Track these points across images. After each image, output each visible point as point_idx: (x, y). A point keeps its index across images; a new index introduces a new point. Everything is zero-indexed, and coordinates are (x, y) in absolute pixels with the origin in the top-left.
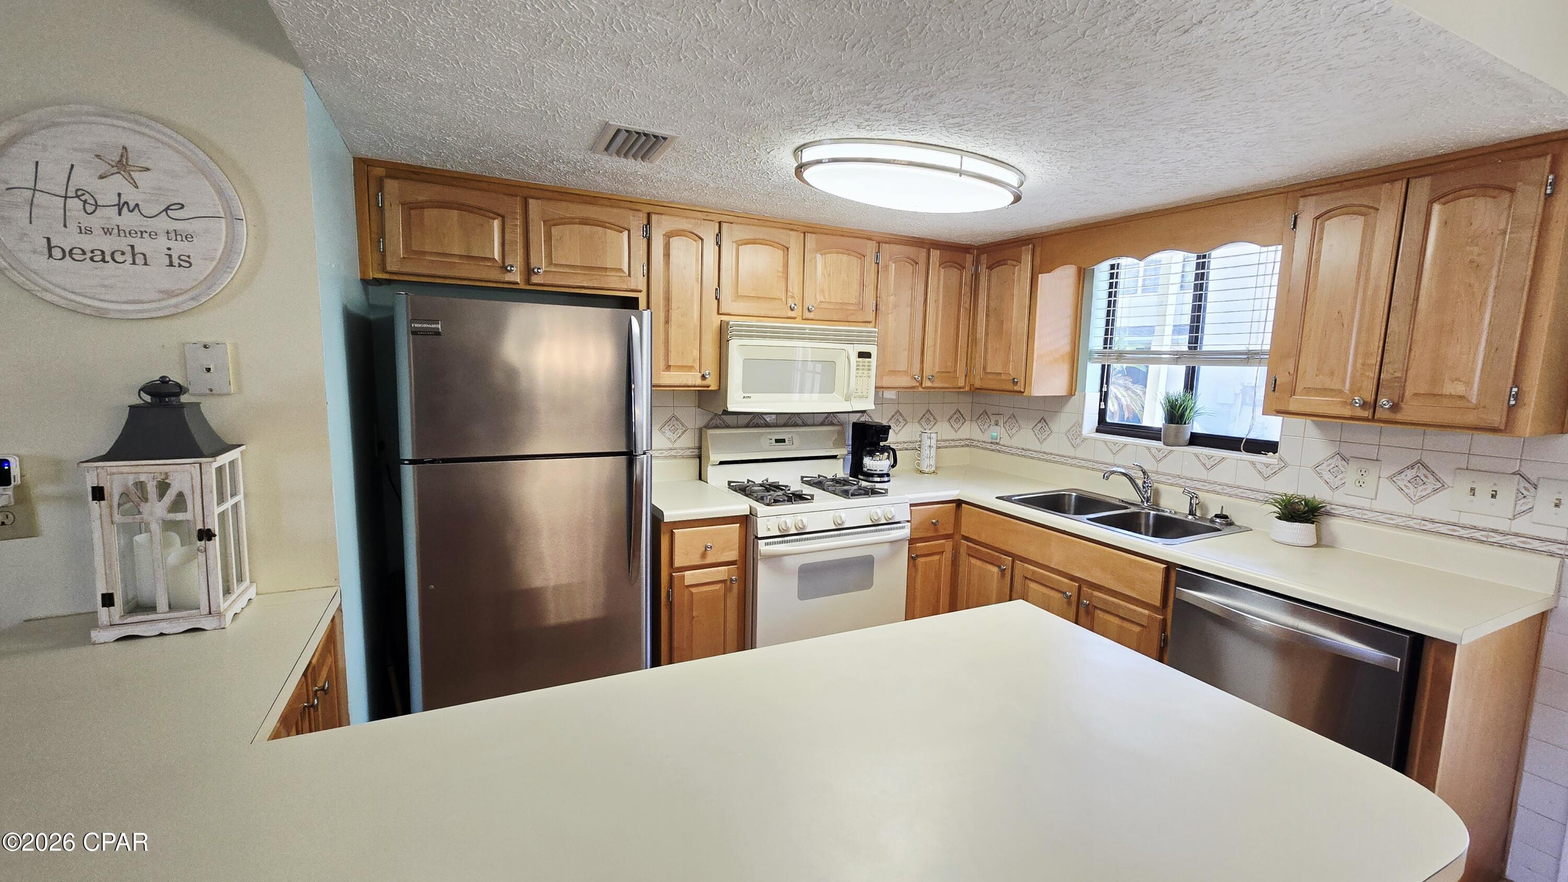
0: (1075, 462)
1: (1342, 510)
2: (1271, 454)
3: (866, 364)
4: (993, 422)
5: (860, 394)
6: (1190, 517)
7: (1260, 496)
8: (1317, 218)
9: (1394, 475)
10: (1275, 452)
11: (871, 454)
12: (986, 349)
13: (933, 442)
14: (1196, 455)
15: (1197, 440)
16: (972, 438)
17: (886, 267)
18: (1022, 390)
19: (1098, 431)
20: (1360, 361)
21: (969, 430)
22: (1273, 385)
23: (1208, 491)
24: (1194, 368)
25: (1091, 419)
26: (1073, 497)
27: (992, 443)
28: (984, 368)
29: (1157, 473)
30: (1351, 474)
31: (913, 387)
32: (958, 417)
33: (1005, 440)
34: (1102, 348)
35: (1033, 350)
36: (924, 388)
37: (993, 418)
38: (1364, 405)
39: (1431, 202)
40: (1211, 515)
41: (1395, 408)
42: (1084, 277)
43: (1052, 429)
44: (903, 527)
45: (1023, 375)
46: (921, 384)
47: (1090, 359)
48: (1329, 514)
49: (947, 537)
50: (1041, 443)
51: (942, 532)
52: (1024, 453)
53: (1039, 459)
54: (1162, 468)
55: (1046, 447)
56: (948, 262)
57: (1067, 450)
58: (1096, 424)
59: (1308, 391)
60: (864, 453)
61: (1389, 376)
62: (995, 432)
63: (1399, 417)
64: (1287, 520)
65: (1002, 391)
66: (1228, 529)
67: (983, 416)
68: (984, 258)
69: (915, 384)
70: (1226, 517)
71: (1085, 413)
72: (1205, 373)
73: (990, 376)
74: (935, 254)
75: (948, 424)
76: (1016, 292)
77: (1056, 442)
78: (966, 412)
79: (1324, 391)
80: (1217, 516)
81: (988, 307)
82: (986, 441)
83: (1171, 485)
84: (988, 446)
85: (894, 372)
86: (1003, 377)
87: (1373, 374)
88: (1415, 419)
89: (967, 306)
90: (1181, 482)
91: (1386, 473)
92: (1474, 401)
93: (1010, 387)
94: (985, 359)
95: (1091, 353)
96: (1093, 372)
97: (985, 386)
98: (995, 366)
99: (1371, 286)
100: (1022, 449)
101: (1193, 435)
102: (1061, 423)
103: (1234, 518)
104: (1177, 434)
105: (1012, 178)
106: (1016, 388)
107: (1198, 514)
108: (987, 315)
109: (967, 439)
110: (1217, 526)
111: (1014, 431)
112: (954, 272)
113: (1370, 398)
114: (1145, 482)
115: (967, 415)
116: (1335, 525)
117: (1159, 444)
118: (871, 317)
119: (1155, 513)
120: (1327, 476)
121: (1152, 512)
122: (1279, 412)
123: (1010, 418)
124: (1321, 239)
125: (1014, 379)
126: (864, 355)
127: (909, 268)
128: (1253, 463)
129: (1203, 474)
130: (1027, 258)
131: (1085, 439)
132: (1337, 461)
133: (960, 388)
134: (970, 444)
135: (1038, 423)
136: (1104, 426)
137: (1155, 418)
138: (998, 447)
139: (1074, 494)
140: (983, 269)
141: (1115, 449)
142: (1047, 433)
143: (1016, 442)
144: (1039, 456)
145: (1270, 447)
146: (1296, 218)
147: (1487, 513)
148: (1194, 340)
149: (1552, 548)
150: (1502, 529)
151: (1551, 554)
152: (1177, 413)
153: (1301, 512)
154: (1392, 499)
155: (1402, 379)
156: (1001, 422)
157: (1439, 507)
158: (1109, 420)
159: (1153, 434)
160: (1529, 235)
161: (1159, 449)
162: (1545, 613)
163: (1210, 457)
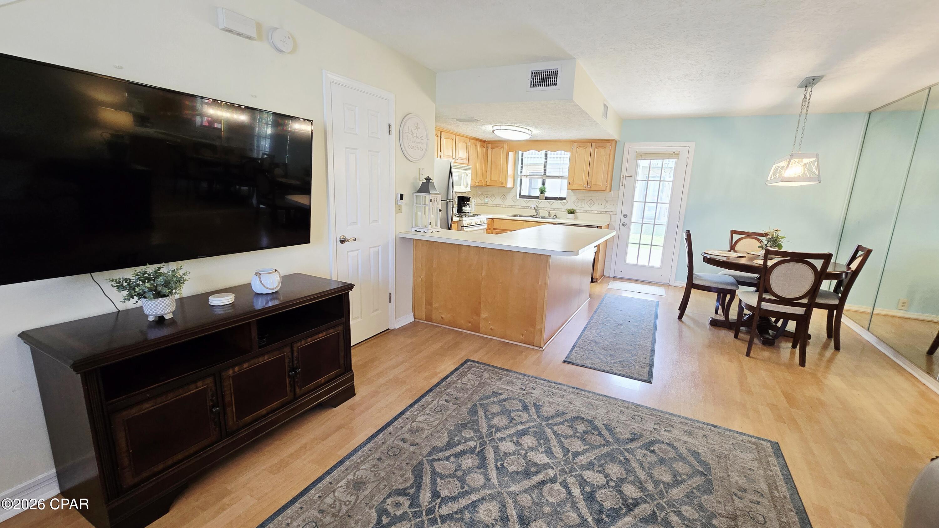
0: (516, 206)
1: (578, 211)
6: (548, 217)
7: (562, 210)
8: (577, 148)
11: (465, 206)
12: (491, 173)
14: (548, 202)
15: (547, 198)
16: (478, 202)
18: (502, 185)
20: (585, 178)
22: (569, 183)
23: (552, 210)
24: (545, 180)
28: (491, 179)
29: (538, 207)
30: (580, 203)
33: (490, 202)
34: (520, 174)
35: (508, 174)
37: (486, 196)
38: (585, 187)
39: (595, 148)
40: (553, 216)
41: (590, 187)
42: (516, 154)
43: (508, 198)
44: (485, 225)
45: (503, 181)
47: (518, 177)
49: (490, 229)
50: (504, 202)
54: (541, 206)
55: (505, 204)
57: (513, 204)
58: (519, 196)
59: (575, 184)
60: (462, 206)
61: (589, 181)
62: (488, 200)
63: (590, 189)
64: (570, 214)
65: (497, 186)
66: (557, 218)
67: (481, 195)
68: (490, 145)
70: (556, 215)
71: (516, 193)
72: (547, 181)
73: (492, 182)
76: (502, 156)
77: (509, 201)
79: (579, 184)
81: (491, 161)
82: (483, 203)
83: (543, 210)
84: (484, 205)
85: (472, 180)
86: (498, 182)
87: (587, 181)
88: (593, 190)
90: (544, 208)
91: (586, 202)
92: (601, 185)
93: (499, 184)
94: (491, 177)
95: (518, 175)
96: (518, 180)
97: (490, 185)
98: (495, 178)
100: (497, 205)
101: (546, 197)
102: (510, 196)
104: (543, 197)
107: (550, 216)
108: (491, 163)
110: (555, 218)
111: (493, 199)
113: (587, 186)
114: (537, 210)
115: (476, 195)
119: (541, 217)
120: (575, 204)
122: (568, 190)
123: (493, 195)
124: (578, 152)
125: (501, 182)
128: (561, 202)
129: (549, 206)
130: (506, 147)
131: (518, 200)
132: (577, 201)
134: (477, 204)
135: (506, 196)
136: (521, 197)
137: (537, 193)
138: (488, 205)
139: (518, 215)
140: (489, 148)
141: (527, 202)
142: (505, 199)
144: (503, 206)
146: (573, 147)
147: (601, 208)
148: (545, 173)
149: (610, 213)
150: (603, 210)
151: (609, 214)
152: (542, 192)
153: (571, 212)
154: (587, 207)
155: (591, 182)
156: (489, 197)
157: (594, 208)
158: (522, 194)
159: (536, 197)
160: (608, 156)
161: (539, 201)
162: (608, 224)
163: (551, 202)
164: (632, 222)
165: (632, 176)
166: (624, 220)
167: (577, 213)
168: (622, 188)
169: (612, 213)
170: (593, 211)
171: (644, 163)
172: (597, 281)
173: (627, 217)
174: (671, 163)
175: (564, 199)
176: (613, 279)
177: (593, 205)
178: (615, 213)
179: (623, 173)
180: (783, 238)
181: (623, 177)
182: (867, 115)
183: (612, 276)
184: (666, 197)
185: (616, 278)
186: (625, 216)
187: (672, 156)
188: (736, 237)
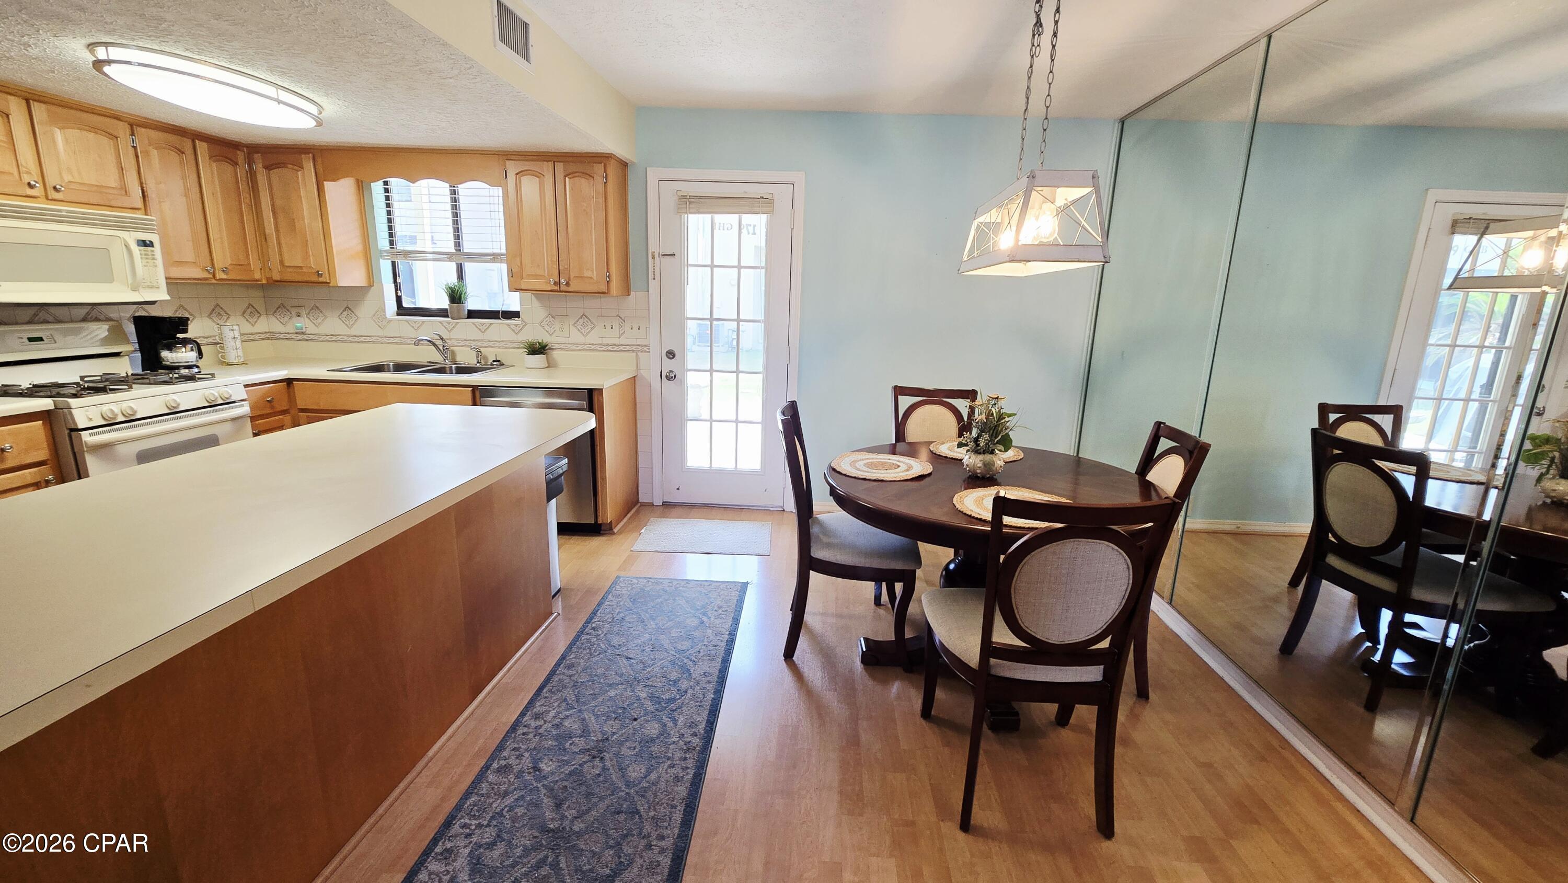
0: (385, 340)
1: (556, 346)
2: (517, 319)
3: (150, 253)
4: (294, 314)
5: (149, 284)
6: (478, 365)
7: (515, 345)
8: (517, 174)
9: (575, 323)
10: (519, 317)
11: (170, 348)
12: (279, 244)
13: (237, 334)
14: (473, 323)
15: (472, 314)
16: (271, 331)
17: (147, 153)
18: (328, 281)
19: (398, 314)
20: (550, 259)
21: (265, 324)
22: (511, 274)
23: (486, 347)
24: (461, 264)
25: (391, 307)
26: (391, 366)
27: (296, 333)
28: (282, 262)
29: (450, 340)
30: (557, 325)
31: (206, 279)
32: (251, 312)
33: (311, 328)
34: (389, 248)
35: (332, 247)
36: (216, 280)
37: (294, 311)
38: (555, 283)
39: (565, 176)
40: (490, 361)
41: (568, 284)
42: (362, 188)
43: (358, 315)
44: (242, 406)
45: (326, 267)
46: (214, 276)
47: (381, 256)
48: (551, 349)
49: (284, 412)
50: (350, 328)
51: (279, 408)
52: (335, 338)
53: (351, 342)
54: (454, 335)
55: (353, 331)
56: (217, 156)
57: (375, 331)
58: (396, 309)
59: (529, 276)
60: (160, 347)
61: (563, 268)
62: (301, 323)
63: (570, 289)
64: (532, 354)
65: (307, 282)
66: (502, 367)
67: (281, 309)
68: (257, 157)
69: (206, 275)
70: (499, 361)
71: (385, 300)
72: (469, 267)
73: (289, 269)
74: (202, 147)
75: (242, 319)
76: (302, 194)
77: (363, 323)
78: (259, 305)
79: (536, 276)
80: (494, 361)
81: (273, 205)
82: (290, 332)
83: (462, 346)
84: (294, 336)
85: (180, 263)
86: (305, 270)
87: (556, 266)
88: (576, 290)
89: (248, 201)
90: (467, 343)
91: (572, 323)
92: (595, 278)
93: (315, 278)
94: (281, 254)
95: (381, 251)
96: (385, 267)
97: (285, 278)
98: (293, 259)
99: (548, 218)
100: (332, 335)
101: (468, 311)
102: (365, 310)
103: (503, 361)
104: (459, 311)
105: (314, 110)
106: (321, 280)
107: (483, 363)
108: (274, 213)
109: (266, 333)
110: (495, 366)
111: (319, 320)
112: (228, 168)
113: (557, 280)
114: (444, 346)
115: (262, 309)
116: (555, 354)
117: (449, 319)
118: (139, 204)
119: (455, 366)
120: (547, 327)
121: (454, 366)
122: (517, 290)
123: (312, 309)
124: (520, 187)
125: (318, 271)
126: (144, 244)
127: (174, 156)
128: (508, 325)
129: (480, 336)
130: (309, 166)
131: (390, 321)
132: (550, 319)
133: (257, 280)
134: (271, 336)
135: (344, 311)
136: (402, 310)
137: (441, 302)
138: (305, 337)
139: (391, 364)
140: (259, 167)
141: (416, 326)
142: (354, 319)
143: (323, 330)
144: (351, 339)
145: (514, 315)
146: (506, 171)
147: (611, 337)
148: (458, 245)
149: (634, 348)
150: (617, 343)
151: (633, 351)
152: (456, 297)
153: (537, 349)
154: (576, 336)
155: (568, 269)
156: (304, 313)
157: (595, 337)
158: (405, 305)
159: (442, 313)
160: (601, 200)
161: (449, 323)
162: (634, 377)
163: (483, 324)
164: (689, 368)
165: (673, 255)
166: (668, 365)
167: (554, 352)
168: (653, 284)
169: (640, 348)
170: (593, 345)
171: (697, 223)
172: (611, 529)
173: (674, 356)
174: (758, 222)
175: (515, 315)
176: (661, 509)
177: (592, 329)
178: (645, 348)
179: (653, 247)
180: (1010, 415)
181: (654, 257)
182: (1117, 126)
183: (658, 502)
184: (753, 307)
185: (668, 507)
186: (671, 354)
187: (757, 204)
188: (906, 402)
